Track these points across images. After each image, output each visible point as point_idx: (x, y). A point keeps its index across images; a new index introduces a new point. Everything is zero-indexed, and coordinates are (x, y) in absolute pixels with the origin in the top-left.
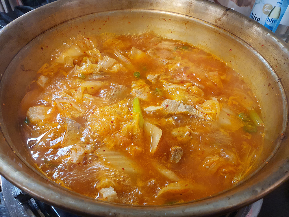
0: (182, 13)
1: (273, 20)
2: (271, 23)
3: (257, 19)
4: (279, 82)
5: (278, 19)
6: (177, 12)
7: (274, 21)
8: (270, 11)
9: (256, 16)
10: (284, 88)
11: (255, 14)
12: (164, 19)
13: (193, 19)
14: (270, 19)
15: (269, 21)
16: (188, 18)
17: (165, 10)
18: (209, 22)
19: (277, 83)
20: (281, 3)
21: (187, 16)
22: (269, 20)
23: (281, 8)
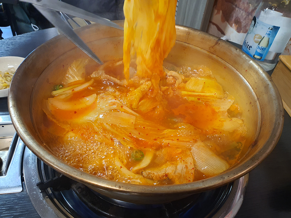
2: (261, 50)
3: (249, 46)
4: (258, 101)
5: (267, 47)
6: (177, 39)
7: (263, 49)
8: (260, 40)
9: (248, 44)
10: (260, 106)
11: (248, 42)
13: (191, 46)
14: (260, 48)
15: (259, 49)
16: (186, 44)
18: (204, 49)
19: (256, 102)
20: (269, 34)
22: (259, 48)
23: (269, 38)
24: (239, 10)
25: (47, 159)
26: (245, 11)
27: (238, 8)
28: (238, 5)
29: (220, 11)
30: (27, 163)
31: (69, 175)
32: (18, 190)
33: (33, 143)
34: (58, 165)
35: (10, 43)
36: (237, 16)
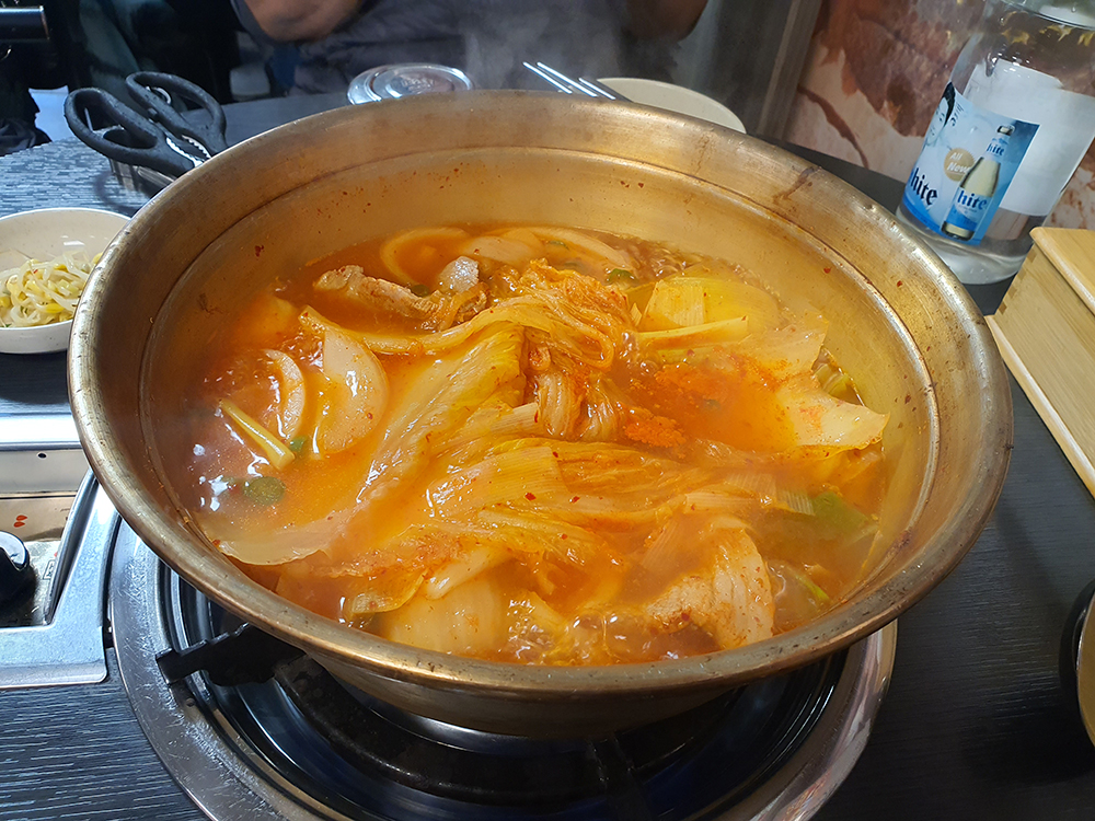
0: (678, 169)
1: (976, 201)
2: (970, 207)
4: (931, 394)
5: (990, 197)
6: (662, 164)
7: (978, 203)
12: (623, 183)
13: (710, 188)
14: (966, 197)
15: (963, 203)
16: (694, 182)
17: (628, 156)
18: (758, 200)
19: (926, 394)
20: (999, 151)
21: (694, 177)
22: (962, 198)
23: (999, 165)
24: (906, 52)
25: (194, 570)
26: (931, 57)
27: (905, 41)
28: (903, 32)
29: (838, 53)
30: (125, 584)
31: (265, 622)
32: (91, 676)
33: (149, 513)
34: (231, 589)
35: (71, 158)
36: (898, 73)
